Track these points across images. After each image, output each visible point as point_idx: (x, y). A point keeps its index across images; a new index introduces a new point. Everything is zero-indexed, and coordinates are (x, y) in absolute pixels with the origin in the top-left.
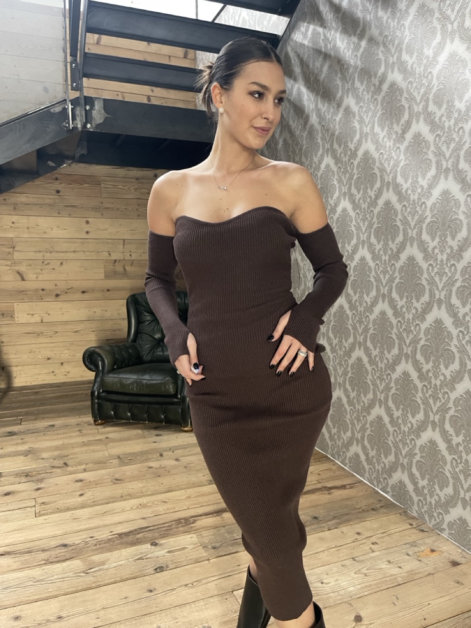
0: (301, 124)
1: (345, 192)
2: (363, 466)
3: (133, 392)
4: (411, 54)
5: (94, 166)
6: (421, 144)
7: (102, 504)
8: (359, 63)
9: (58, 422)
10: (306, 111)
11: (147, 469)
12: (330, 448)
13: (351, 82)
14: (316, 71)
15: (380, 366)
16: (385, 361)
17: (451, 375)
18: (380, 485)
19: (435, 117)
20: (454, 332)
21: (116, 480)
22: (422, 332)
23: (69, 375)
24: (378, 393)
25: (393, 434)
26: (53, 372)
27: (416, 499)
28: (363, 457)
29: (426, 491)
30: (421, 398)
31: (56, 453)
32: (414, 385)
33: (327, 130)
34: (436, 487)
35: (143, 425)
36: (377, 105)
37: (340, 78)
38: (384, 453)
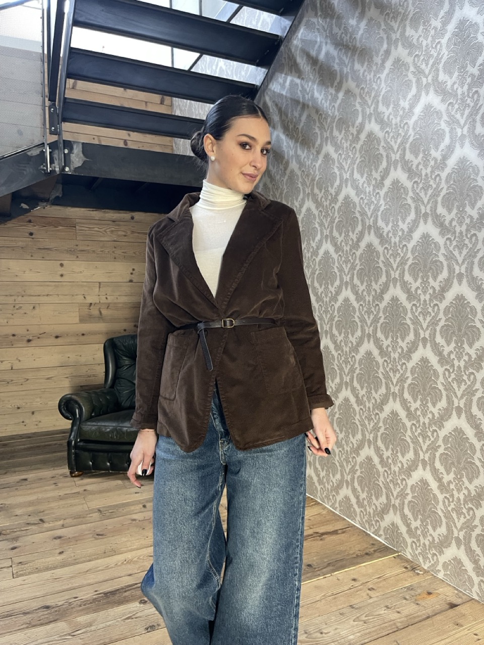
0: (281, 169)
1: (327, 235)
2: (354, 510)
3: (113, 441)
4: (388, 106)
5: (69, 208)
6: (400, 190)
7: (85, 562)
8: (336, 113)
9: (31, 476)
10: (286, 157)
11: (130, 522)
12: (319, 492)
13: (329, 131)
14: (294, 120)
15: (367, 406)
16: (373, 401)
17: (439, 413)
18: (372, 528)
19: (412, 165)
20: (440, 370)
21: (97, 535)
22: (409, 370)
23: (41, 425)
24: (366, 433)
25: (384, 475)
26: (23, 422)
27: (409, 541)
28: (353, 500)
29: (419, 532)
30: (410, 437)
31: (30, 509)
32: (404, 424)
33: (308, 176)
34: (430, 527)
35: (122, 475)
36: (356, 153)
37: (318, 127)
38: (375, 494)
